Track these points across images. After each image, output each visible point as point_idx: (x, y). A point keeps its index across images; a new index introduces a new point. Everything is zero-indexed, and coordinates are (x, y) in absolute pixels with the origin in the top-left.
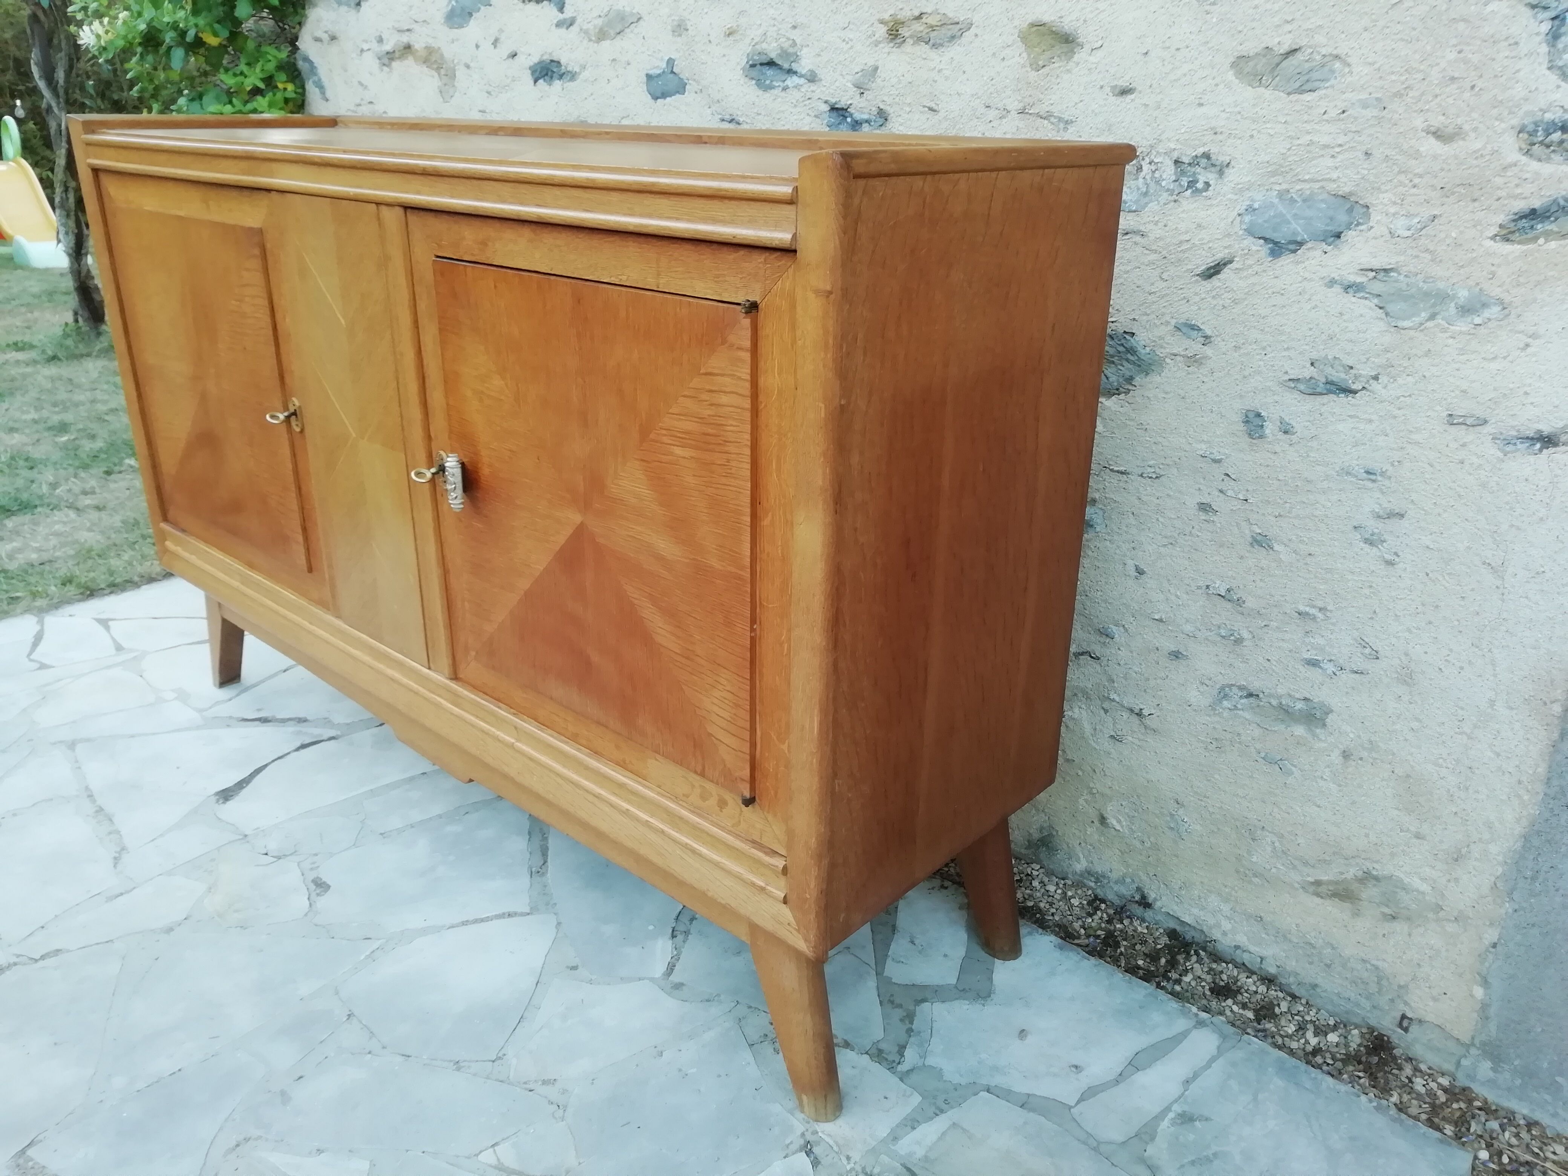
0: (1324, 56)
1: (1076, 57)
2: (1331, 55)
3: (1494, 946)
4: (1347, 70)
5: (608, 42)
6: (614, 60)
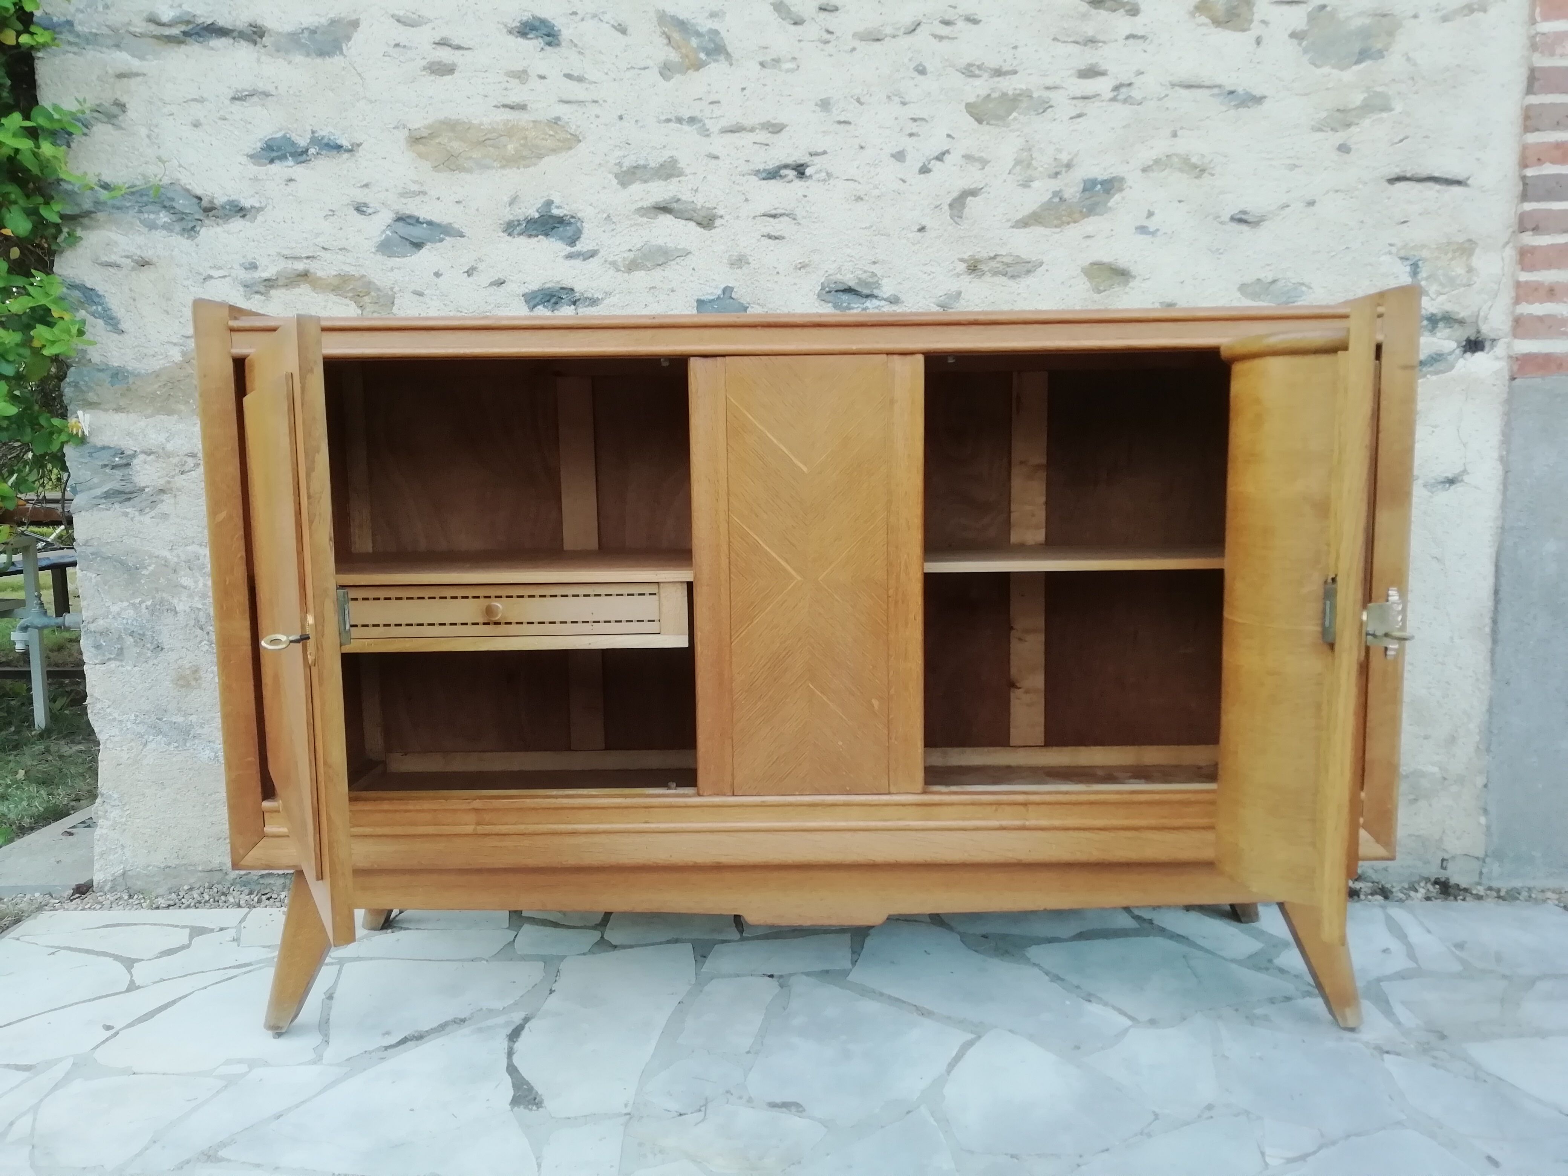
0: (1294, 284)
1: (1131, 284)
2: (1298, 283)
3: (1486, 786)
4: (1311, 291)
5: (643, 273)
6: (652, 288)
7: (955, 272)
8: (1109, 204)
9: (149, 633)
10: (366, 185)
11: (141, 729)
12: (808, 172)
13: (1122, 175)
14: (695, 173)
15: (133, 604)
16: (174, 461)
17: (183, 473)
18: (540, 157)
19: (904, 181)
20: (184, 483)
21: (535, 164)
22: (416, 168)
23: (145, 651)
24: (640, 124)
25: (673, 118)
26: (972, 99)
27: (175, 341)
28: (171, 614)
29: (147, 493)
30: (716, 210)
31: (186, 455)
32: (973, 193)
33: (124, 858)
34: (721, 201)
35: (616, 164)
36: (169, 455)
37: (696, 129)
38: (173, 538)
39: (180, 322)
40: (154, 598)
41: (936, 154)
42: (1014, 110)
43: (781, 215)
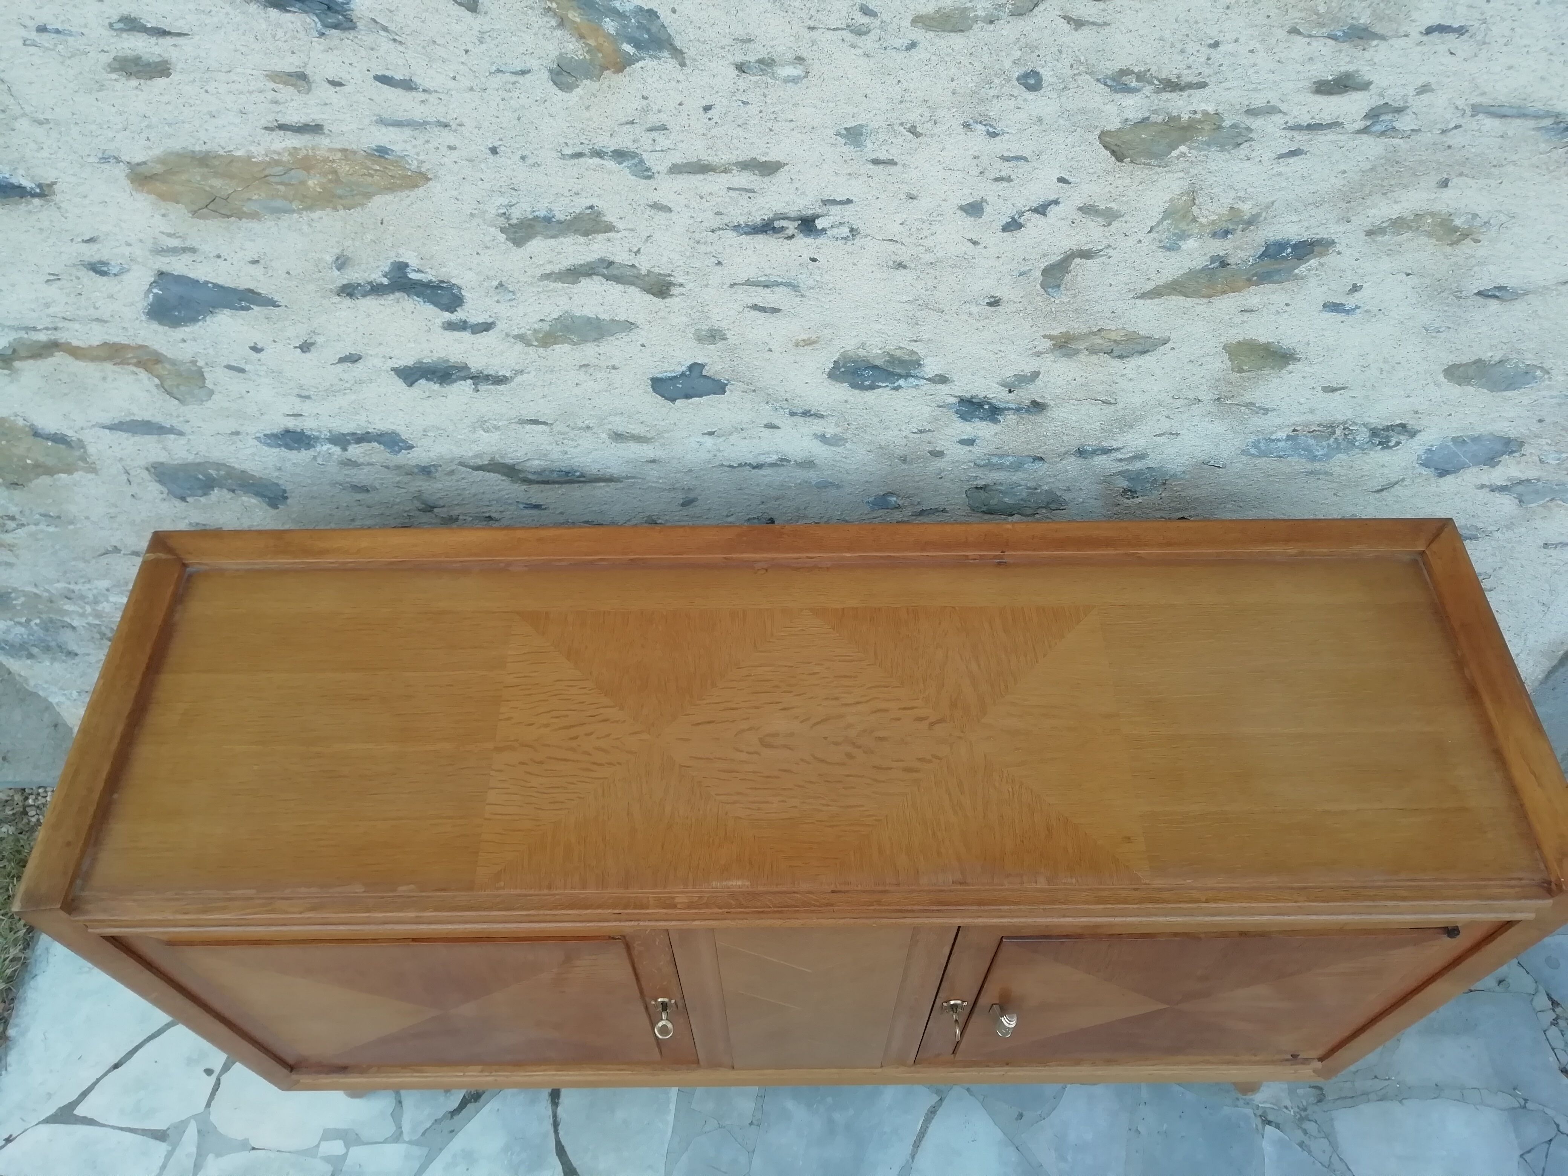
0: (1528, 366)
2: (1534, 366)
4: (1546, 377)
5: (566, 347)
6: (584, 365)
7: (1035, 350)
8: (1296, 271)
10: (91, 240)
12: (820, 224)
13: (1333, 237)
14: (632, 230)
18: (368, 196)
19: (975, 243)
21: (362, 205)
22: (163, 216)
24: (530, 161)
25: (587, 152)
26: (1114, 125)
30: (672, 279)
32: (1086, 255)
34: (678, 267)
35: (499, 215)
37: (628, 167)
41: (1035, 205)
42: (1183, 141)
43: (778, 284)
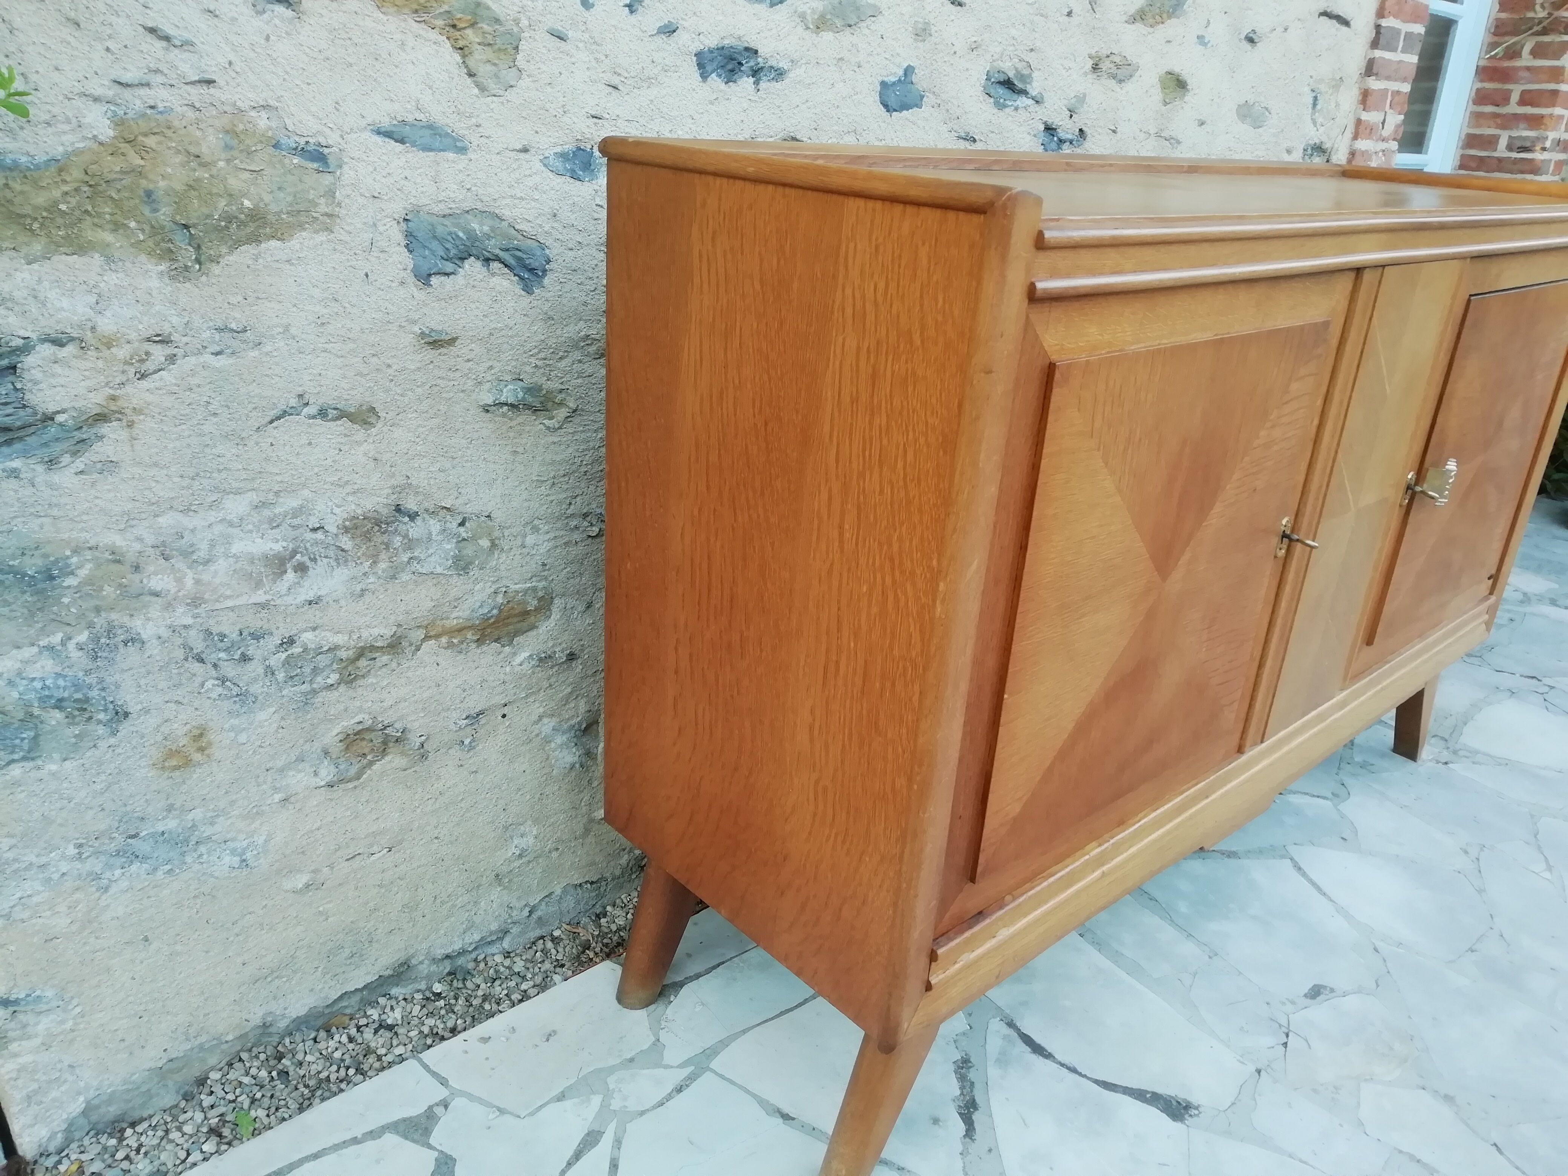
5: (831, 35)
7: (1084, 70)
9: (94, 693)
11: (95, 865)
15: (50, 648)
16: (122, 352)
17: (143, 376)
20: (149, 398)
23: (91, 727)
27: (99, 92)
28: (131, 648)
29: (61, 425)
31: (148, 340)
33: (82, 1084)
36: (109, 343)
38: (130, 506)
39: (108, 49)
40: (90, 626)
